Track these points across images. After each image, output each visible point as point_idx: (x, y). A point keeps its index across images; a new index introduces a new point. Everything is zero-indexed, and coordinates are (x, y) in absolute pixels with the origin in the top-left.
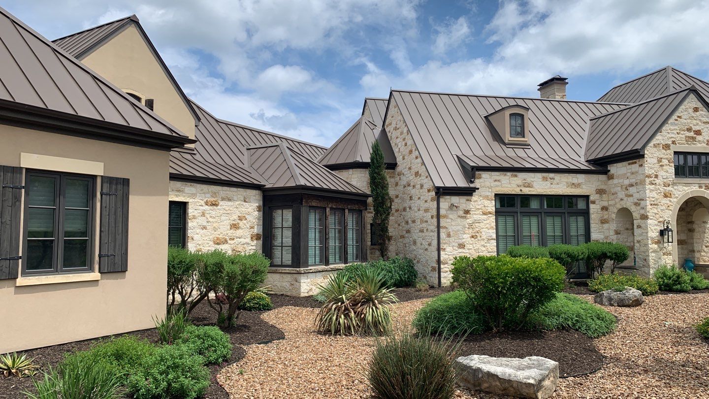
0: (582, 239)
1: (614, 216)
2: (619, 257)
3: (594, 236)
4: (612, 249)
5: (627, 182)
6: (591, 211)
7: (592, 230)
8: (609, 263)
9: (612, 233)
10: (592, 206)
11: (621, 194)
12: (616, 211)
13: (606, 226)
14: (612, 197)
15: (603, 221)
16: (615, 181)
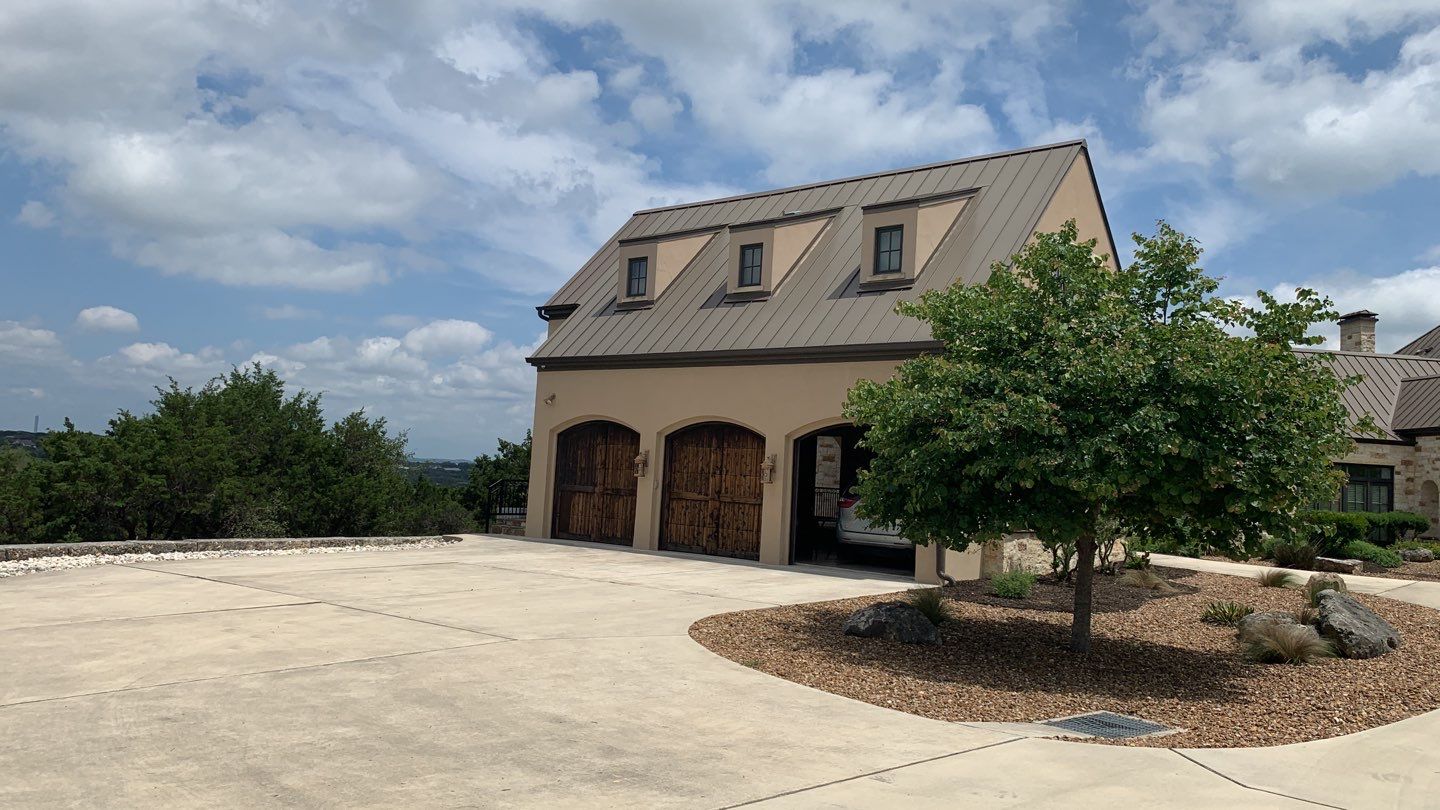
0: (1384, 508)
1: (1419, 488)
2: (1421, 527)
3: (1397, 506)
4: (1413, 518)
5: (1434, 456)
6: (1395, 482)
7: (1395, 500)
8: (1410, 532)
9: (1417, 504)
10: (1396, 477)
11: (1428, 467)
12: (1421, 483)
13: (1410, 497)
14: (1419, 469)
15: (1408, 492)
16: (1423, 454)
